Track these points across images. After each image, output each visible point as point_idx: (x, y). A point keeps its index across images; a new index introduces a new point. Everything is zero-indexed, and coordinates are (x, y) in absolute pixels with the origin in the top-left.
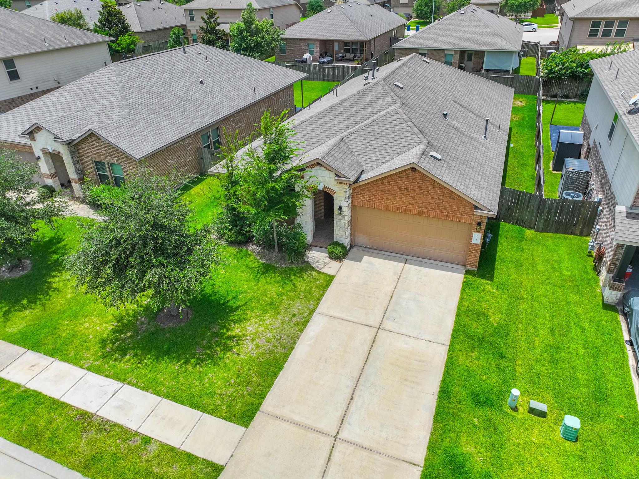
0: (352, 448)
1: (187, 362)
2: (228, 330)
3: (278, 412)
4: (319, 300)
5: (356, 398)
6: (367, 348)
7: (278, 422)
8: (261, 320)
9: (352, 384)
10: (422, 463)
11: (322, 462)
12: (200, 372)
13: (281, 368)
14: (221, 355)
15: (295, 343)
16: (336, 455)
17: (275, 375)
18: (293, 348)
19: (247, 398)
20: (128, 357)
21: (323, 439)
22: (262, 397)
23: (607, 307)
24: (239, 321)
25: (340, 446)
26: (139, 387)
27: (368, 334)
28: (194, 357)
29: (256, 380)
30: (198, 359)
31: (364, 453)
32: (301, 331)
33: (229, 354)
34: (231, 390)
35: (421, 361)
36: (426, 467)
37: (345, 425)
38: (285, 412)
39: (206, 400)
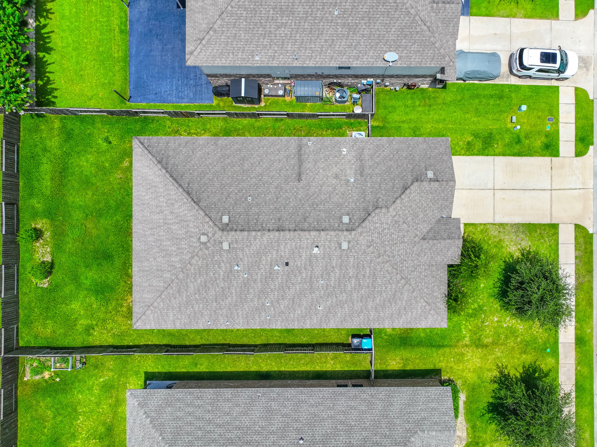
0: (553, 183)
3: (549, 216)
4: (485, 224)
6: (507, 191)
7: (553, 214)
9: (528, 192)
11: (561, 192)
15: (515, 224)
16: (558, 188)
17: (533, 224)
21: (553, 195)
22: (544, 225)
25: (553, 187)
31: (553, 178)
32: (507, 224)
35: (507, 166)
37: (545, 188)
38: (548, 213)
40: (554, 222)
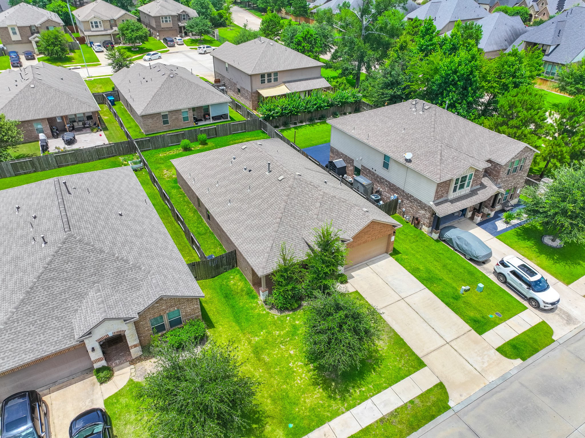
0: (454, 341)
1: (374, 369)
3: (425, 353)
5: (433, 327)
6: (410, 309)
7: (430, 355)
9: (426, 324)
10: (471, 328)
11: (455, 353)
12: (385, 367)
13: (402, 340)
16: (455, 348)
17: (405, 344)
18: (393, 330)
19: (411, 358)
21: (446, 347)
23: (437, 241)
25: (452, 344)
26: (376, 394)
27: (403, 304)
28: (373, 365)
29: (403, 350)
30: (375, 364)
31: (458, 340)
34: (403, 361)
35: (429, 299)
36: (473, 328)
38: (426, 350)
40: (424, 360)
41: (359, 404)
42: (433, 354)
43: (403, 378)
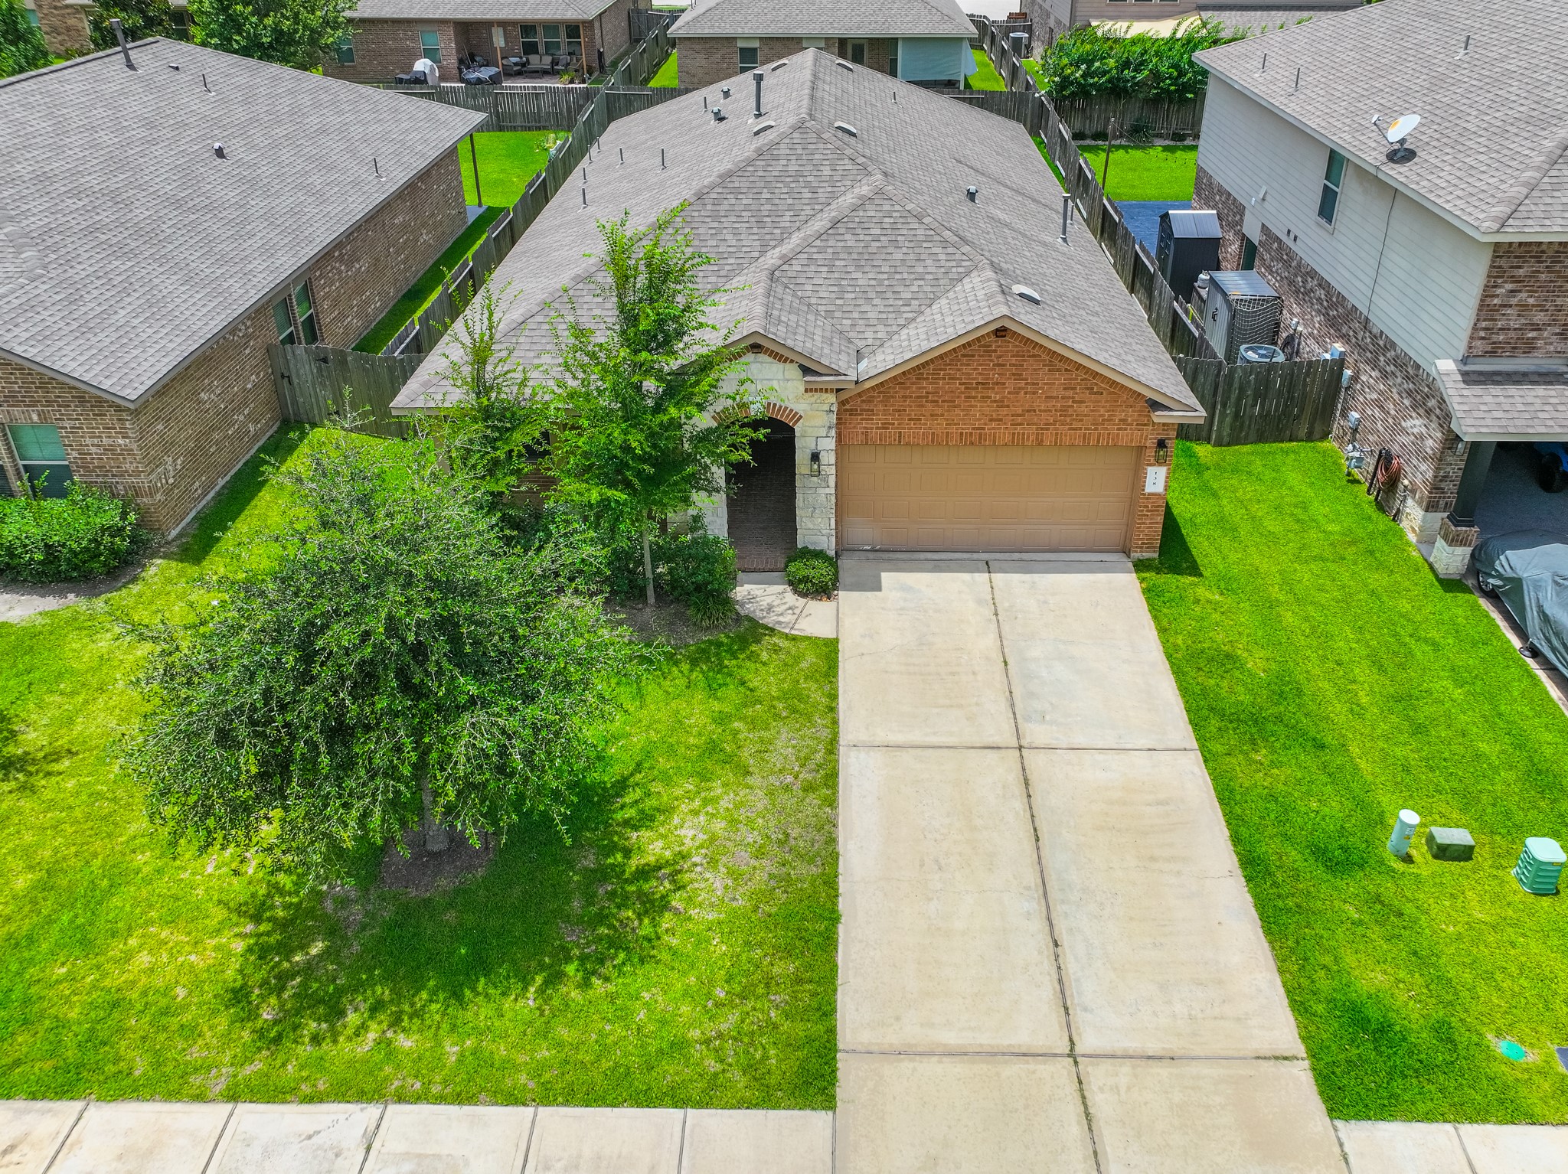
0: (1125, 1068)
1: (555, 978)
2: (627, 853)
3: (892, 1038)
4: (832, 709)
5: (1065, 939)
6: (1019, 804)
7: (906, 1066)
8: (706, 802)
9: (1035, 906)
10: (1300, 1050)
11: (1075, 1129)
12: (612, 998)
13: (834, 919)
14: (646, 929)
15: (832, 841)
16: (1102, 1103)
17: (829, 941)
18: (835, 857)
19: (786, 1026)
20: (353, 1019)
21: (1043, 1069)
22: (826, 1011)
23: (1450, 585)
24: (645, 820)
25: (1097, 1075)
26: (441, 1099)
27: (1002, 770)
28: (568, 959)
29: (783, 968)
30: (583, 959)
31: (1160, 1072)
32: (832, 802)
33: (667, 921)
34: (728, 1021)
35: (1160, 803)
36: (1313, 1055)
37: (1078, 1016)
38: (910, 1032)
39: (670, 1071)
40: (849, 1073)
41: (309, 1100)
42: (931, 1068)
43: (645, 1099)
